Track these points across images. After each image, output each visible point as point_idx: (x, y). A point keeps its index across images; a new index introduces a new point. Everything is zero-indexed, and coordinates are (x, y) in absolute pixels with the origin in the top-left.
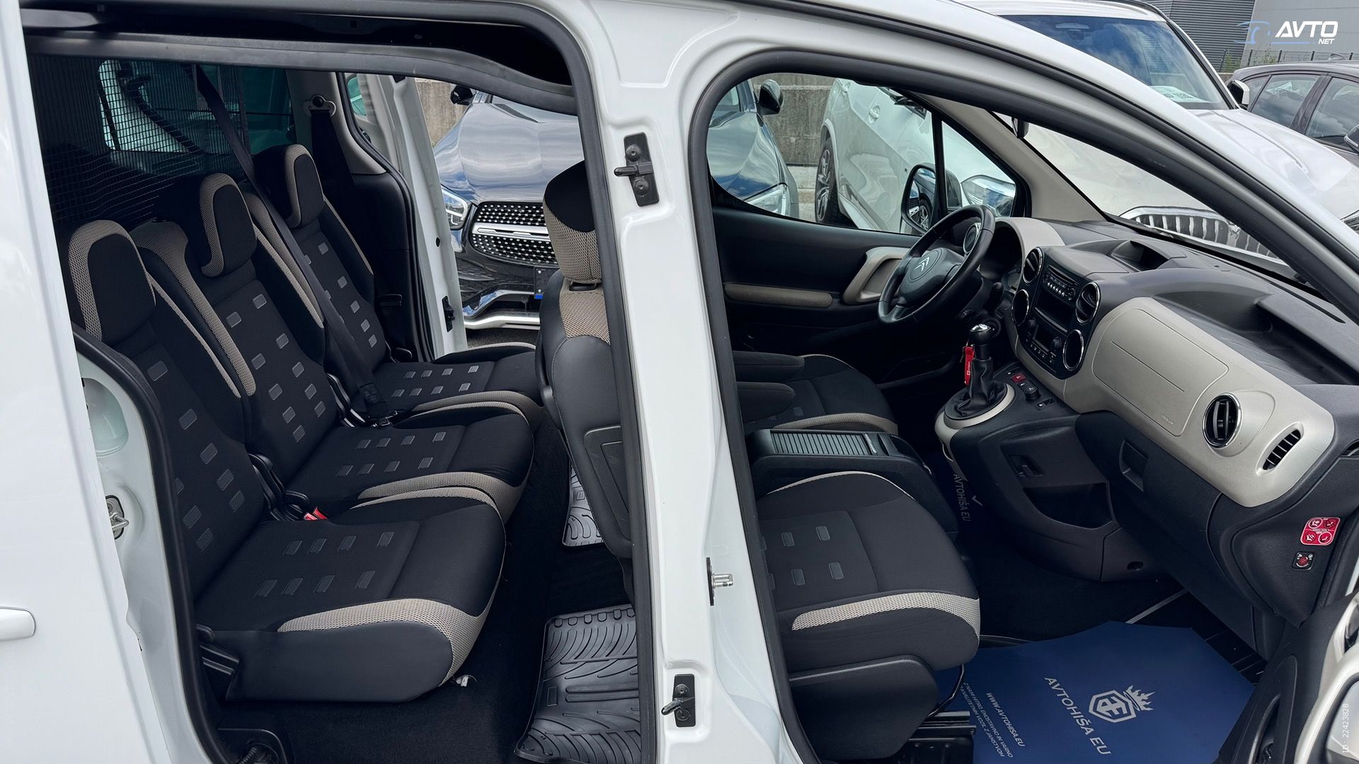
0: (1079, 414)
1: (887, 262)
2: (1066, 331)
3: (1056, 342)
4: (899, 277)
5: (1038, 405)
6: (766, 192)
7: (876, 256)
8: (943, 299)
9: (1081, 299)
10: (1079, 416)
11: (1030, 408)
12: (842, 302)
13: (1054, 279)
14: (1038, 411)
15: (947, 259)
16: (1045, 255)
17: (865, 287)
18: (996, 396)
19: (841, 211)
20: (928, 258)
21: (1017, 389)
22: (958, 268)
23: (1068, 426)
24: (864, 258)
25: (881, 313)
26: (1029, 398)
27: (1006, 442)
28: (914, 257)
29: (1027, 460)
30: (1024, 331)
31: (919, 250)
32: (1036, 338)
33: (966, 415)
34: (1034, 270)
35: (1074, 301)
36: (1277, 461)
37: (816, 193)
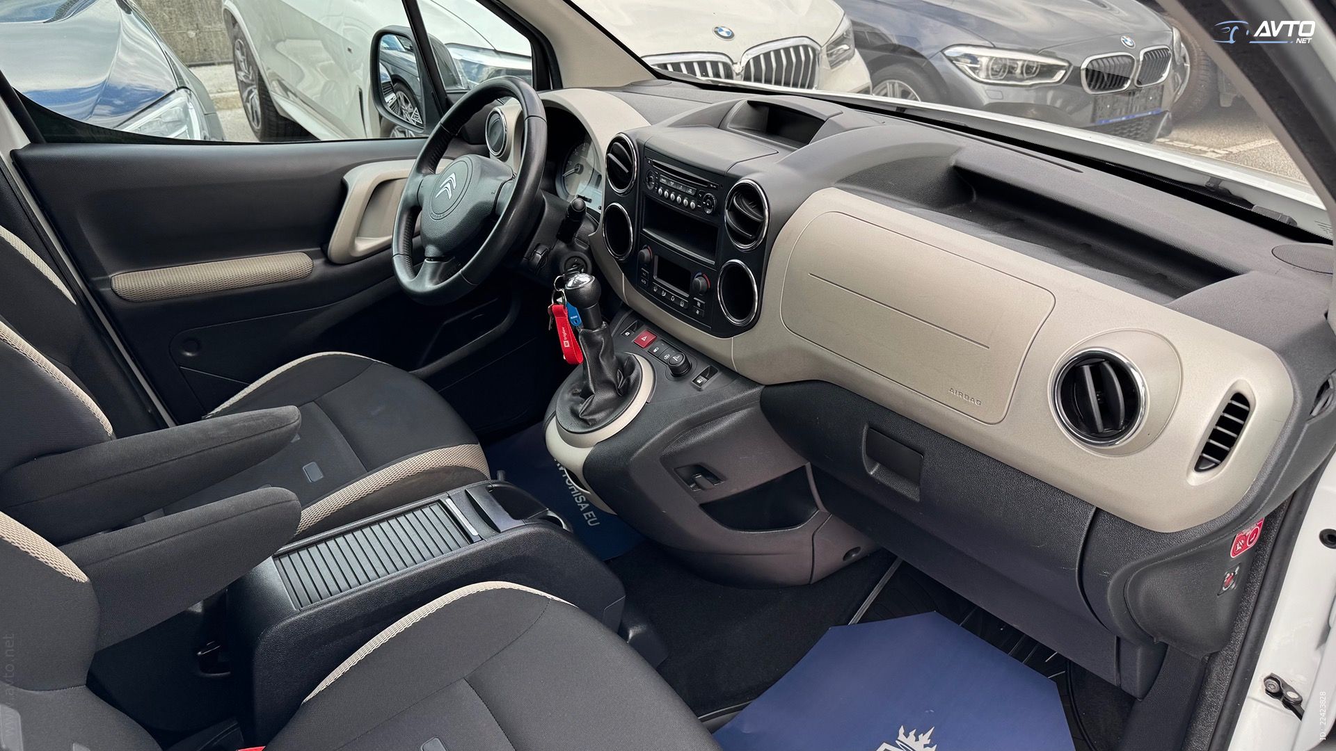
0: (760, 385)
1: (382, 186)
2: (713, 263)
3: (701, 281)
4: (413, 209)
5: (695, 381)
6: (161, 103)
7: (360, 181)
8: (503, 240)
9: (732, 209)
10: (762, 387)
11: (684, 390)
12: (329, 262)
13: (668, 181)
14: (700, 393)
15: (484, 173)
16: (638, 144)
17: (358, 232)
18: (629, 380)
19: (281, 114)
20: (453, 176)
21: (653, 358)
22: (511, 187)
23: (752, 406)
24: (343, 189)
25: (404, 276)
26: (678, 373)
27: (668, 450)
28: (425, 175)
29: (702, 469)
30: (633, 269)
31: (430, 159)
32: (659, 277)
33: (595, 422)
34: (627, 171)
35: (718, 212)
36: (1222, 455)
37: (241, 96)
